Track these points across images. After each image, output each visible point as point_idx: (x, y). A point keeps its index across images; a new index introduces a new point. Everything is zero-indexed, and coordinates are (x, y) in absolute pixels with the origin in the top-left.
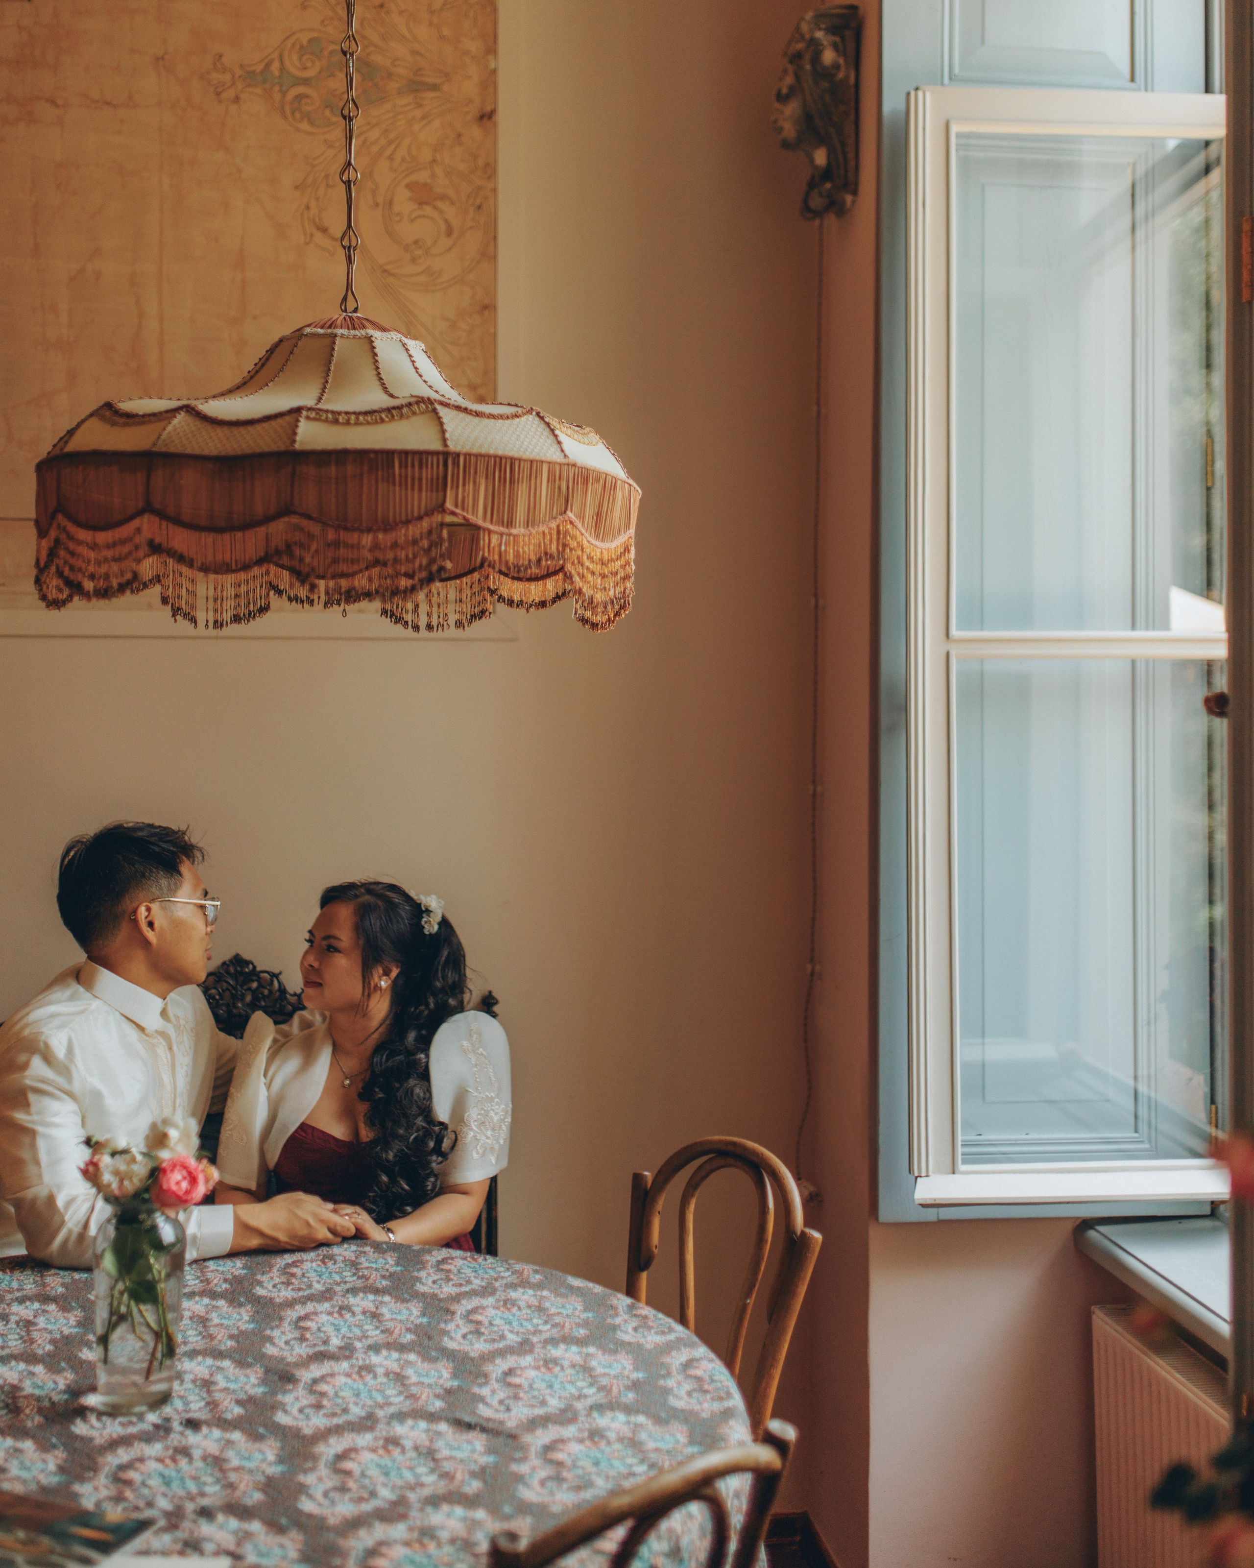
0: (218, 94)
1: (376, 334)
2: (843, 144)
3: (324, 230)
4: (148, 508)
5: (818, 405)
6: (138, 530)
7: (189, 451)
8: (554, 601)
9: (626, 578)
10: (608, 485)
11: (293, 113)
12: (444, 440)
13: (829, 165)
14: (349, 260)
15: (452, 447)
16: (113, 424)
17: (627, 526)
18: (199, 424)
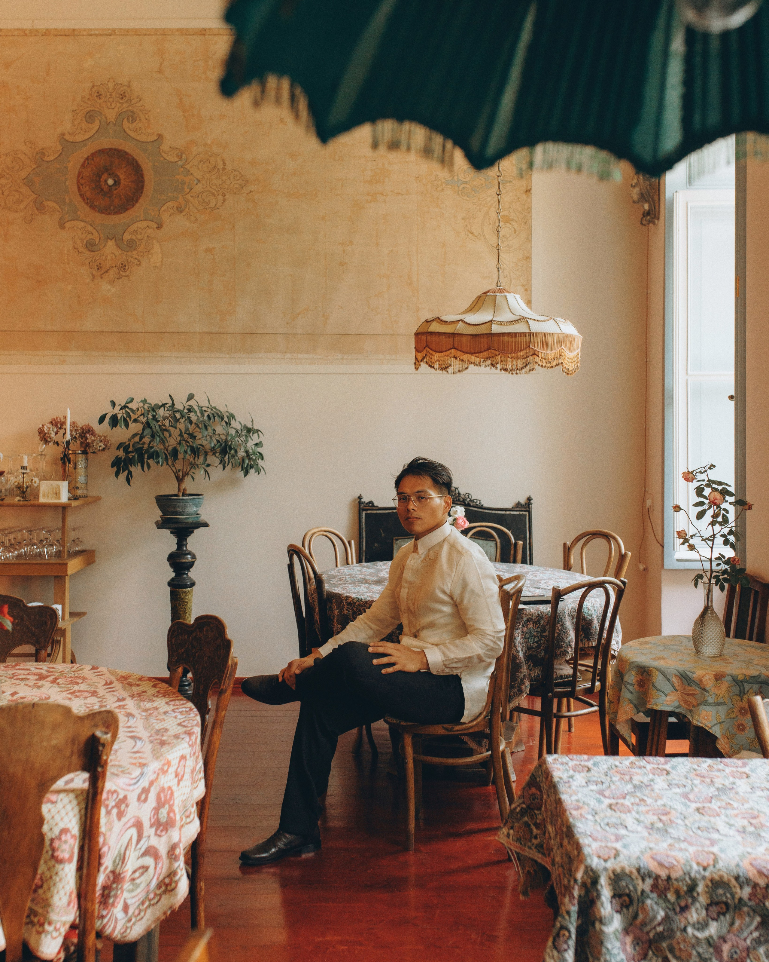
0: (436, 188)
1: (507, 294)
2: (654, 203)
3: (472, 233)
4: (454, 348)
5: (647, 290)
6: (451, 353)
7: (464, 333)
8: (556, 366)
9: (578, 362)
10: (573, 338)
11: (461, 193)
12: (530, 329)
13: (649, 210)
14: (499, 271)
15: (532, 331)
16: (441, 324)
17: (578, 348)
18: (466, 325)
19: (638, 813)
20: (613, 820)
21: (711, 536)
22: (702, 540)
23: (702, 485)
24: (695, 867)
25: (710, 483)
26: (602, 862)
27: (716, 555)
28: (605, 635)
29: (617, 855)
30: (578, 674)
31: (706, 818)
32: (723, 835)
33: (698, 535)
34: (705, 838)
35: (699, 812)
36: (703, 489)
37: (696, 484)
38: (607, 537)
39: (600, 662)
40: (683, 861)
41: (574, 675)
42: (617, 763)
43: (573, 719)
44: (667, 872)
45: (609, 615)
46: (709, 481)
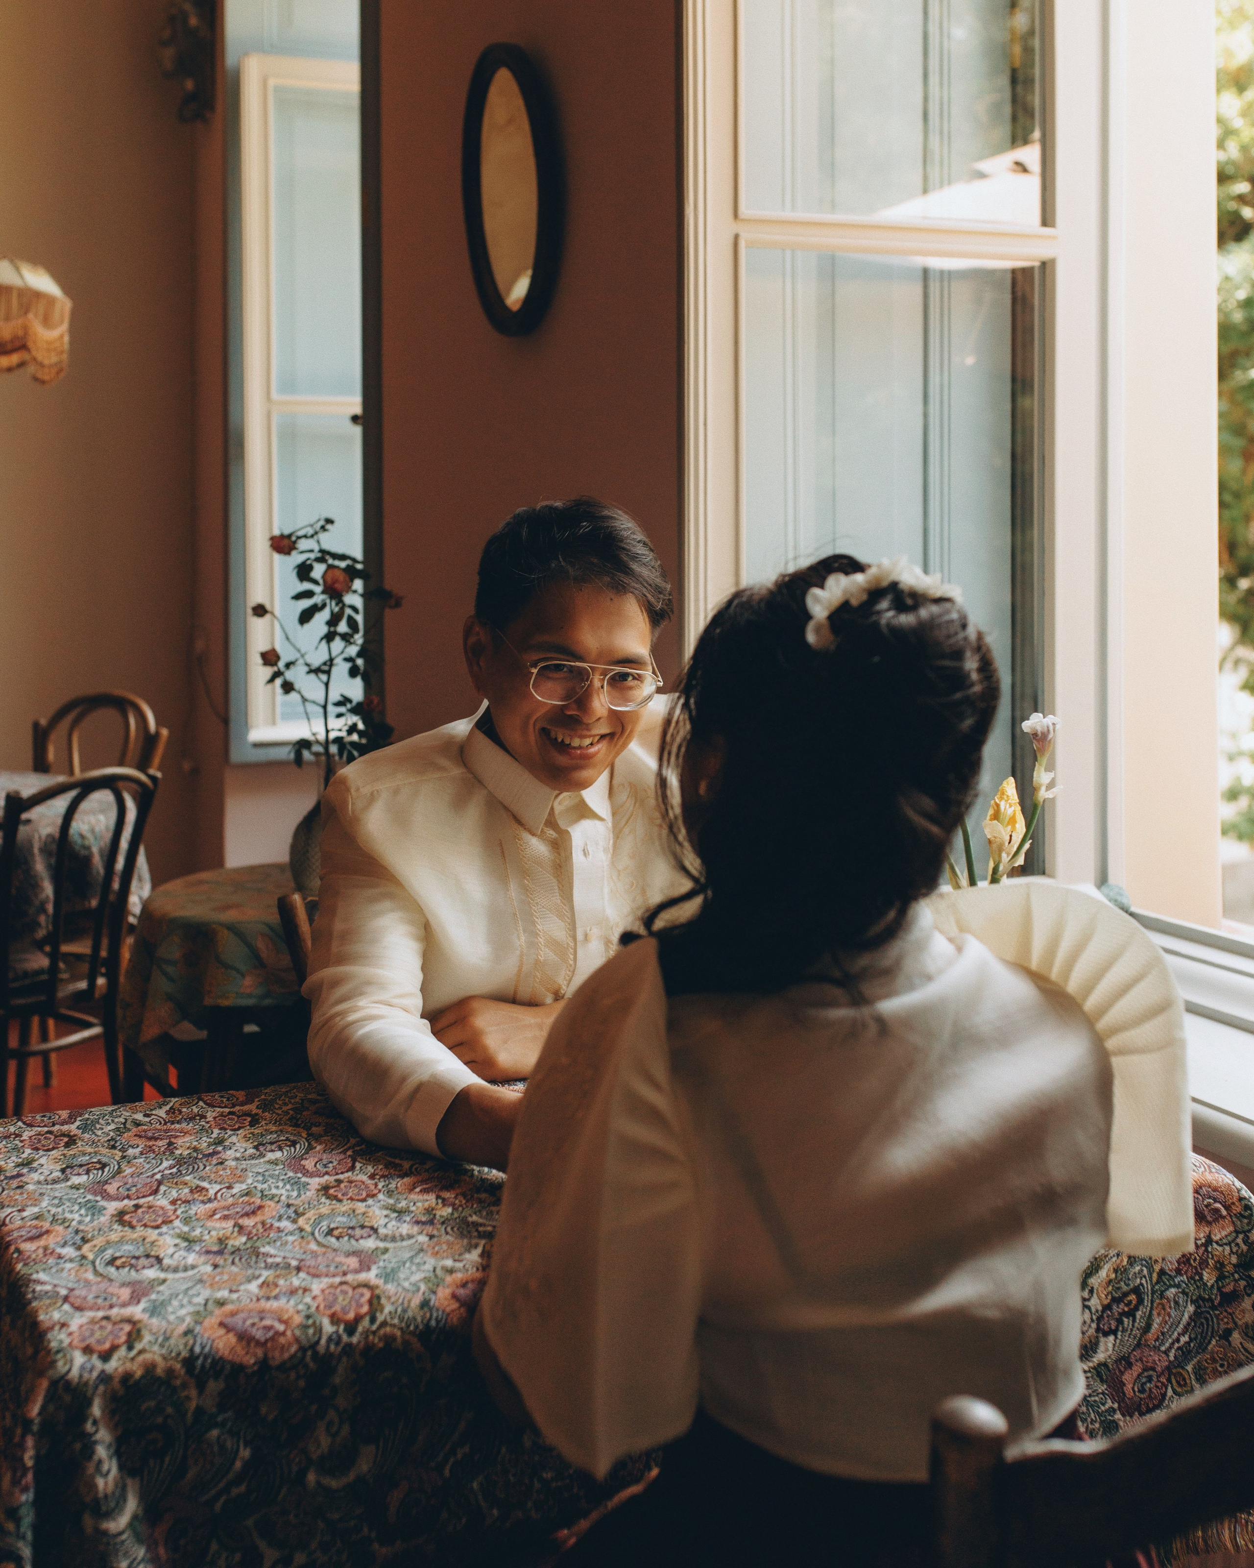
2: (204, 79)
8: (19, 366)
9: (62, 352)
13: (195, 91)
17: (63, 322)
19: (187, 1221)
20: (128, 1248)
21: (325, 664)
22: (308, 672)
23: (308, 559)
24: (328, 1328)
25: (324, 555)
26: (95, 1361)
27: (334, 696)
28: (116, 885)
29: (135, 1333)
30: (62, 965)
31: (346, 1206)
32: (384, 1239)
33: (301, 661)
34: (348, 1254)
35: (329, 1197)
36: (311, 568)
37: (297, 558)
38: (122, 705)
39: (105, 942)
40: (298, 1319)
41: (53, 969)
42: (139, 1117)
43: (53, 1056)
44: (260, 1352)
45: (124, 844)
46: (322, 551)
